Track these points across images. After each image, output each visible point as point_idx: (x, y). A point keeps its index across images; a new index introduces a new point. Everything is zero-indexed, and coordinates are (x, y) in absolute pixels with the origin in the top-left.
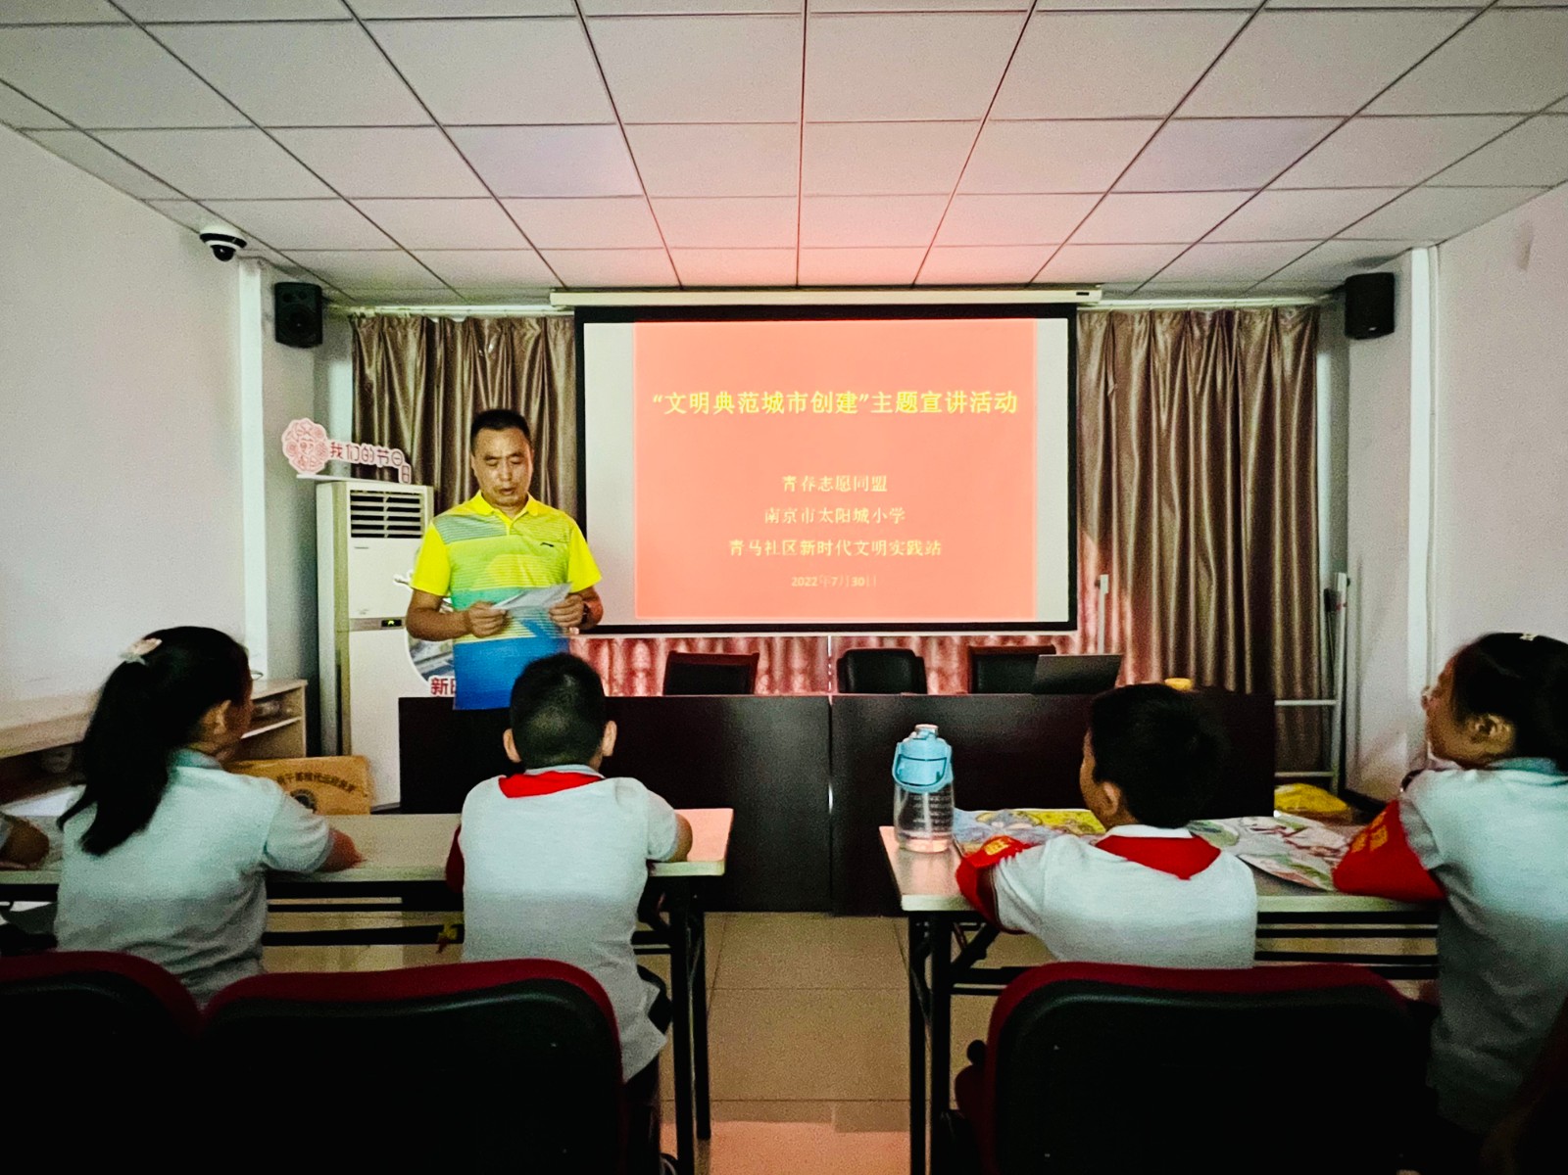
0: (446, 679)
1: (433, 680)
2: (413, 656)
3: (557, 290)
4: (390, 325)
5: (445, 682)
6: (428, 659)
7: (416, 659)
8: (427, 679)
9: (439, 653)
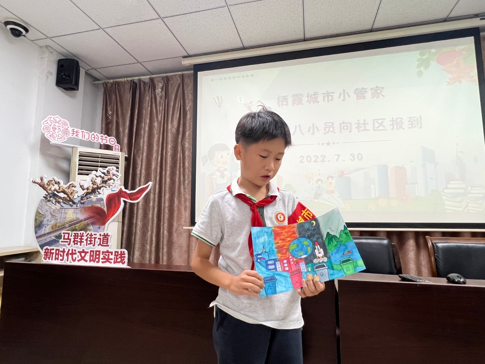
0: (53, 249)
1: (45, 250)
2: (36, 233)
3: (185, 57)
4: (118, 85)
5: (52, 251)
6: (44, 235)
7: (38, 235)
8: (42, 249)
9: (51, 230)
